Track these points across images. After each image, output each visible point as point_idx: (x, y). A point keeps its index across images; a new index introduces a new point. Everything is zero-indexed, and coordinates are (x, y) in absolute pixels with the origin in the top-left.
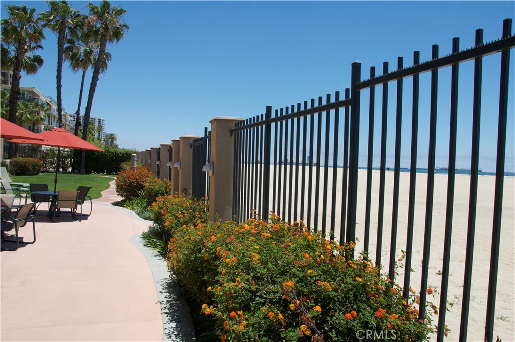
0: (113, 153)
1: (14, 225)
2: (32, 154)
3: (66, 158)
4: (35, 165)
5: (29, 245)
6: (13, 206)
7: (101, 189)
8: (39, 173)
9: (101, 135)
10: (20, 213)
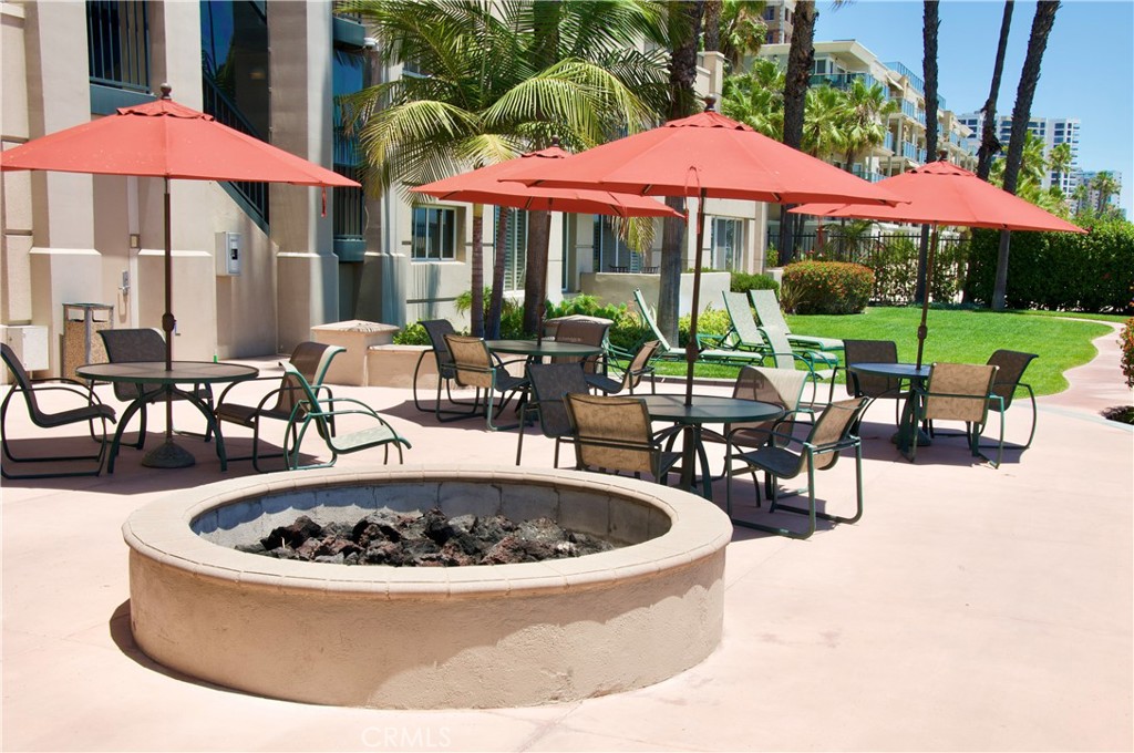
0: (1107, 239)
1: (805, 463)
2: (841, 250)
3: (946, 260)
4: (851, 284)
5: (842, 525)
6: (800, 407)
7: (1063, 361)
8: (862, 307)
9: (1062, 179)
10: (822, 426)
